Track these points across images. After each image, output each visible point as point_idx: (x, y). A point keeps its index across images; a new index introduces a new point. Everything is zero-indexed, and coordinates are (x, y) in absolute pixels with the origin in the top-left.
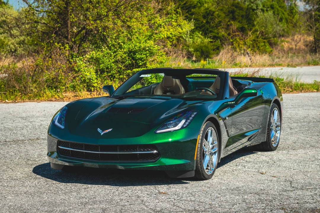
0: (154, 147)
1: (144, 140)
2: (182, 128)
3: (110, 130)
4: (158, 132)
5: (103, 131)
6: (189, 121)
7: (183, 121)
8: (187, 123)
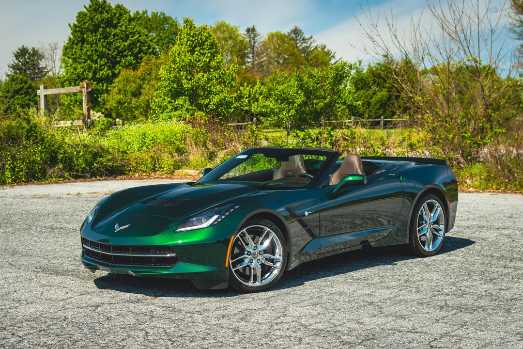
0: (168, 248)
1: (159, 240)
2: (211, 225)
3: (127, 226)
4: (179, 230)
5: (120, 226)
6: (223, 217)
7: (216, 217)
8: (220, 220)
